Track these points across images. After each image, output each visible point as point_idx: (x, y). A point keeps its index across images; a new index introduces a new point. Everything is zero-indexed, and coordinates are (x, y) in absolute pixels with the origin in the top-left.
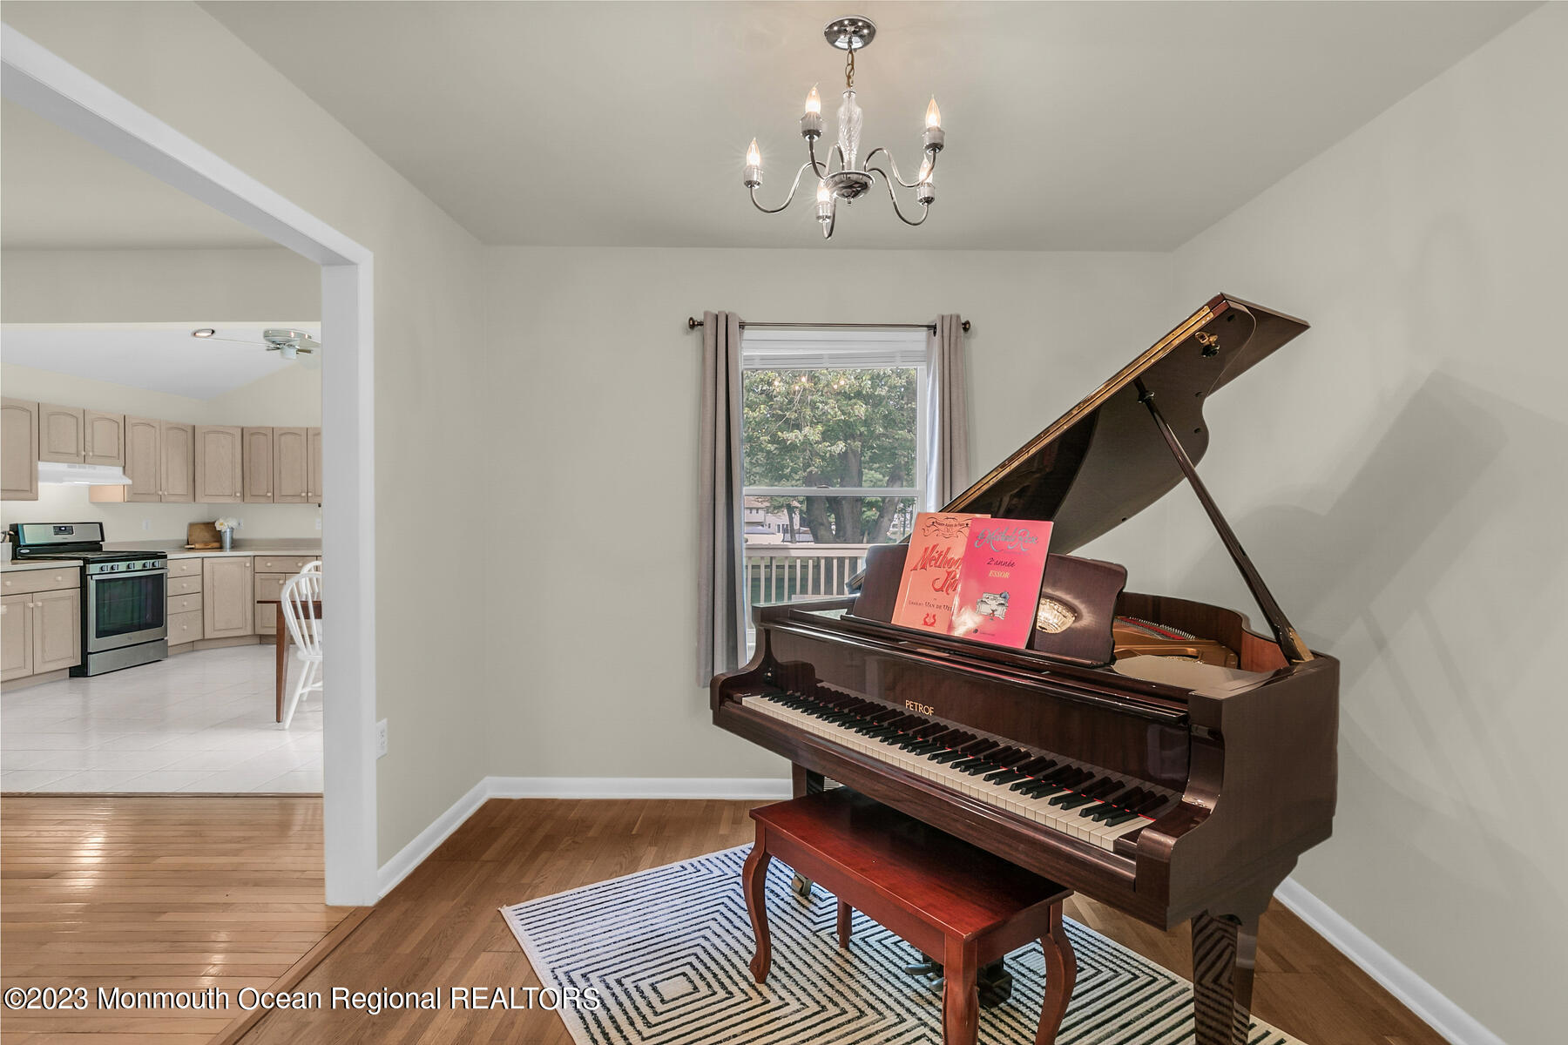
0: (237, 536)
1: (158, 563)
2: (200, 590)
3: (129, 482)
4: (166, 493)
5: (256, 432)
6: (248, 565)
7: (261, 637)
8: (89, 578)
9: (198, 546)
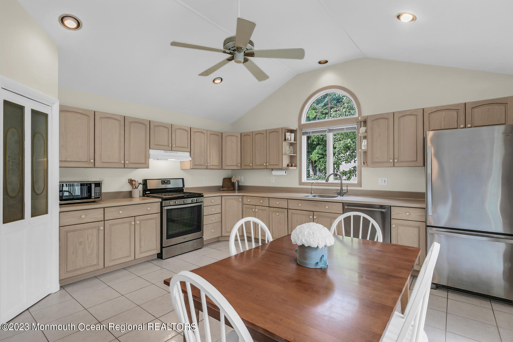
0: (240, 184)
1: (199, 199)
2: (220, 212)
3: (193, 159)
4: (209, 165)
5: (247, 135)
6: (240, 200)
8: (163, 207)
9: (225, 189)
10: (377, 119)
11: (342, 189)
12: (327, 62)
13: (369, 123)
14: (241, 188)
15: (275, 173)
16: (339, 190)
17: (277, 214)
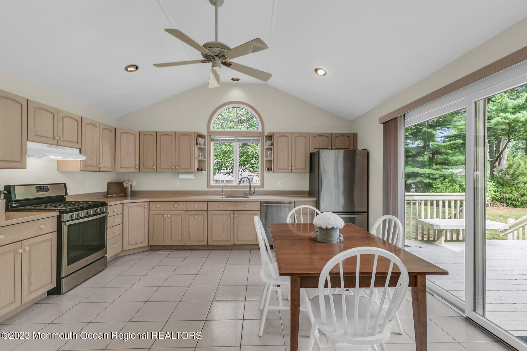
0: (133, 190)
1: (103, 209)
2: (121, 222)
3: (84, 158)
4: (102, 166)
5: (148, 134)
6: (146, 206)
7: (151, 246)
8: (63, 223)
9: (114, 195)
10: (280, 136)
11: (250, 191)
12: (239, 80)
13: (275, 139)
14: (135, 194)
15: (182, 176)
16: (248, 191)
17: (196, 217)
